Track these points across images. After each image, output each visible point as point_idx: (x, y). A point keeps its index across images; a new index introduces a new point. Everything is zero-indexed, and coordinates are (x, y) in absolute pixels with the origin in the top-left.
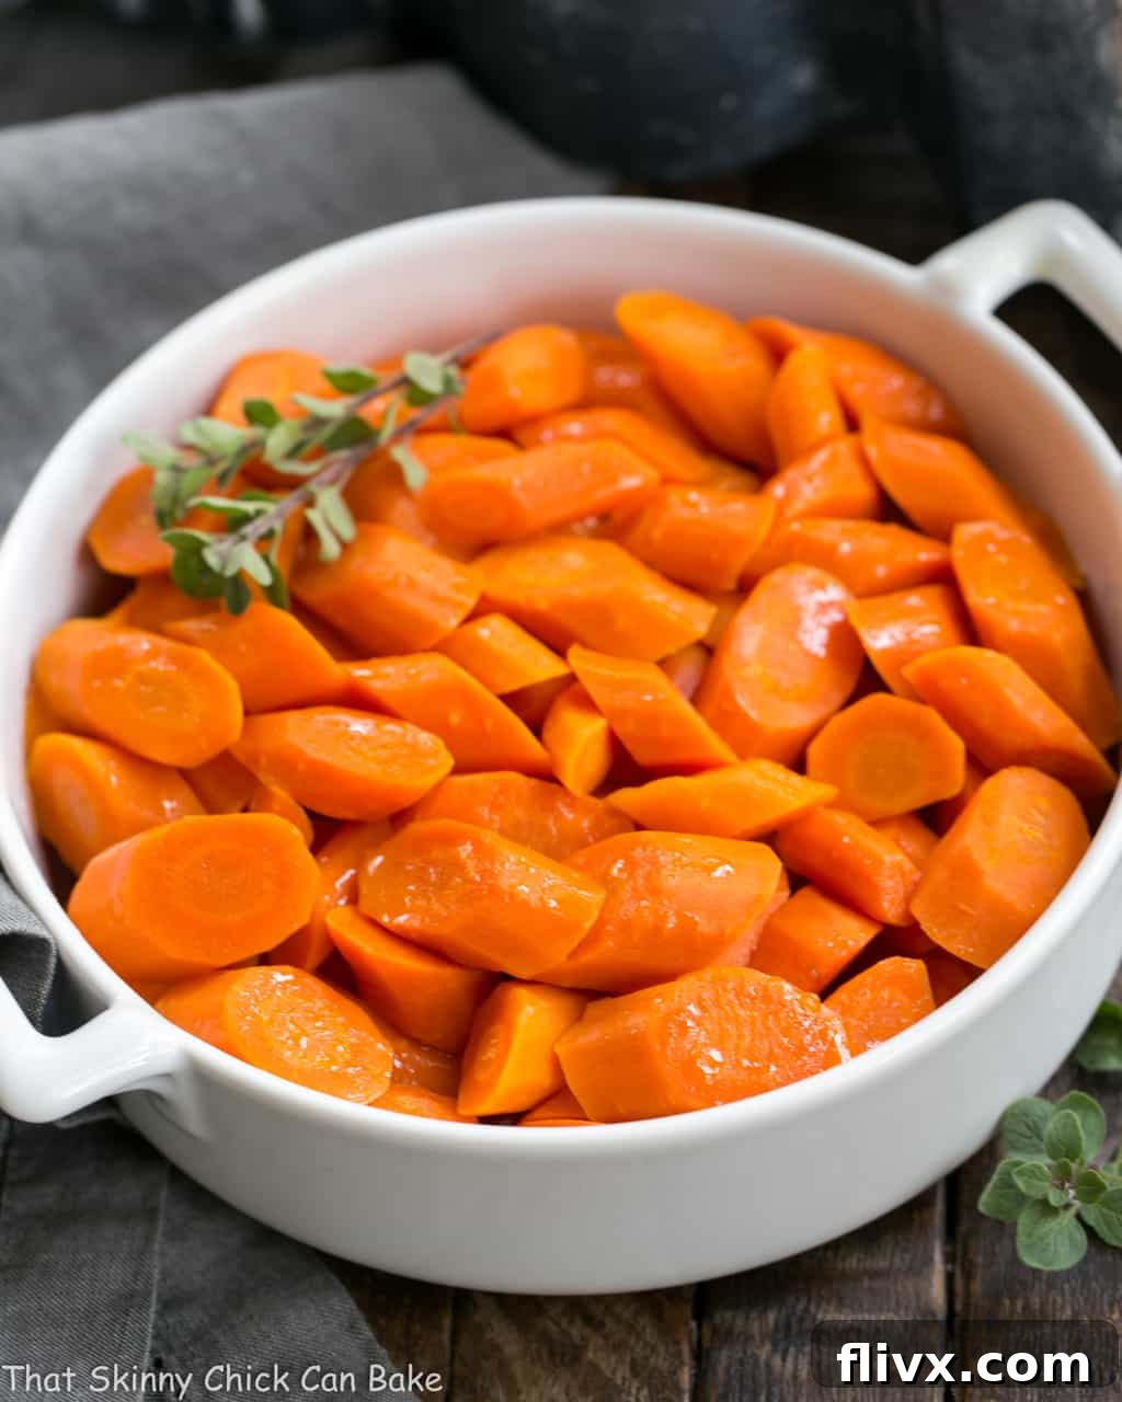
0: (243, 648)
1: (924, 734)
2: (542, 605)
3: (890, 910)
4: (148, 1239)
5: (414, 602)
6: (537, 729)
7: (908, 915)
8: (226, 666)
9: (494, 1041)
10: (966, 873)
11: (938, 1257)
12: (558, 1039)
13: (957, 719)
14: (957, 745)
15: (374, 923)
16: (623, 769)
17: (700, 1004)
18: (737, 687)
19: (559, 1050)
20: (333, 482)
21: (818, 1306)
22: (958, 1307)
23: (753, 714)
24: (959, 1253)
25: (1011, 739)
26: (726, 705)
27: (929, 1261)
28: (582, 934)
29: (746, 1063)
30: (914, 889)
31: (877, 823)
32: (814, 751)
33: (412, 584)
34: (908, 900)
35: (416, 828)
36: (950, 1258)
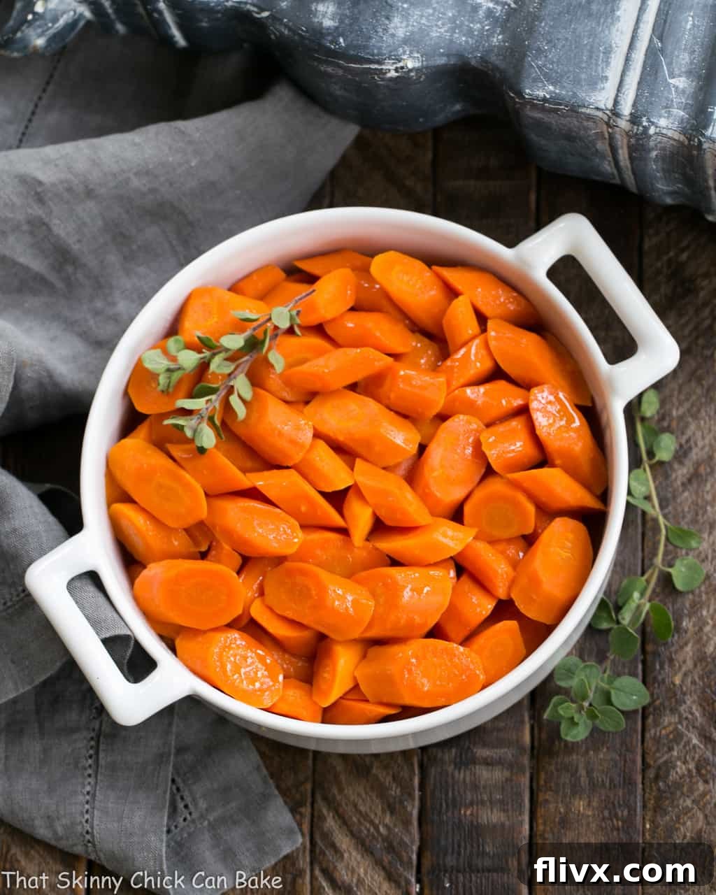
0: (205, 472)
1: (516, 505)
2: (341, 438)
3: (502, 593)
4: (170, 724)
5: (282, 444)
6: (340, 511)
7: (509, 595)
8: (197, 480)
9: (328, 669)
10: (535, 582)
11: (527, 719)
12: (356, 667)
13: (531, 497)
14: (531, 509)
15: (271, 609)
16: (380, 527)
17: (417, 658)
18: (431, 482)
19: (356, 674)
20: (242, 372)
21: (474, 745)
22: (536, 744)
23: (438, 494)
24: (536, 714)
25: (556, 505)
26: (427, 491)
27: (522, 722)
28: (365, 624)
29: (438, 683)
30: (512, 583)
31: (492, 542)
32: (467, 509)
33: (280, 434)
34: (510, 588)
35: (287, 564)
36: (532, 717)
